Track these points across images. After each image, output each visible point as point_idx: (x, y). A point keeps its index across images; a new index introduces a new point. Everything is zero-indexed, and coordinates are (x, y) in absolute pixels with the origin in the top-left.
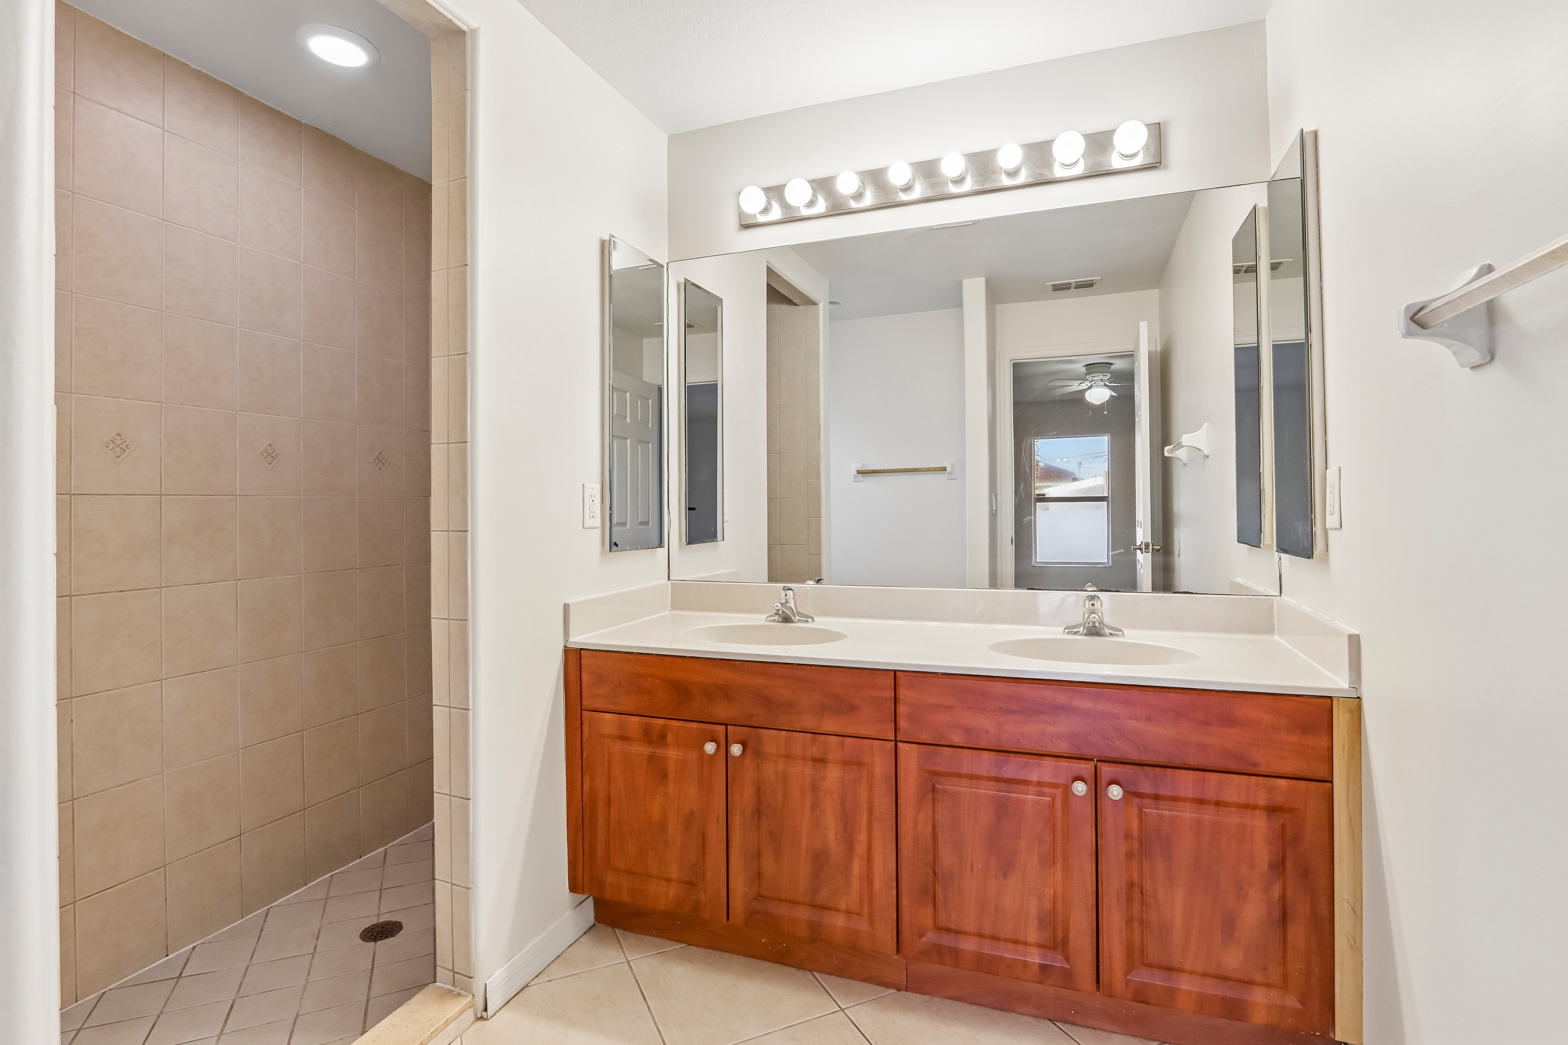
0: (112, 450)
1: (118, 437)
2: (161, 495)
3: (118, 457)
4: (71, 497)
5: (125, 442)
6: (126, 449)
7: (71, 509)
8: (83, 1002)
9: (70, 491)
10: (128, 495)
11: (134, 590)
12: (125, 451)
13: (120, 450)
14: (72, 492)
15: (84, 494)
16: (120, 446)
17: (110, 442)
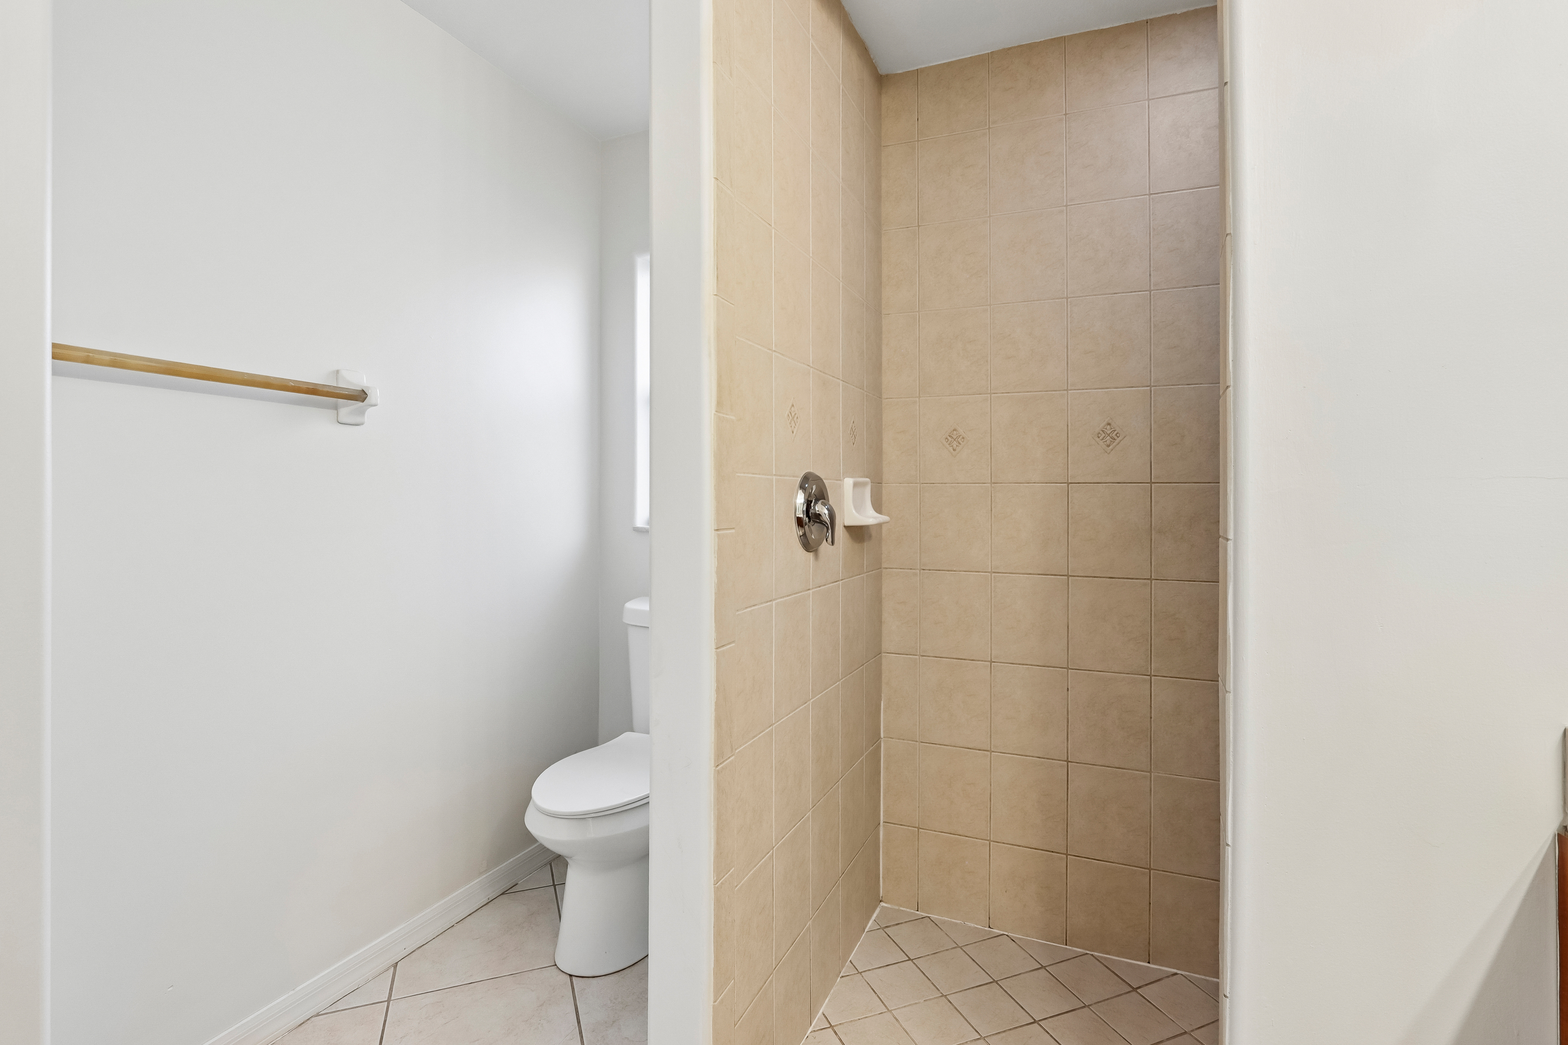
0: (1103, 439)
1: (1109, 426)
2: (1151, 483)
3: (1108, 446)
4: (1068, 486)
5: (1115, 431)
6: (1116, 437)
7: (1068, 497)
8: (1070, 949)
9: (1068, 480)
10: (1118, 483)
11: (1124, 578)
12: (1115, 439)
13: (1111, 439)
14: (1069, 481)
15: (1079, 483)
16: (1110, 435)
17: (1101, 432)
